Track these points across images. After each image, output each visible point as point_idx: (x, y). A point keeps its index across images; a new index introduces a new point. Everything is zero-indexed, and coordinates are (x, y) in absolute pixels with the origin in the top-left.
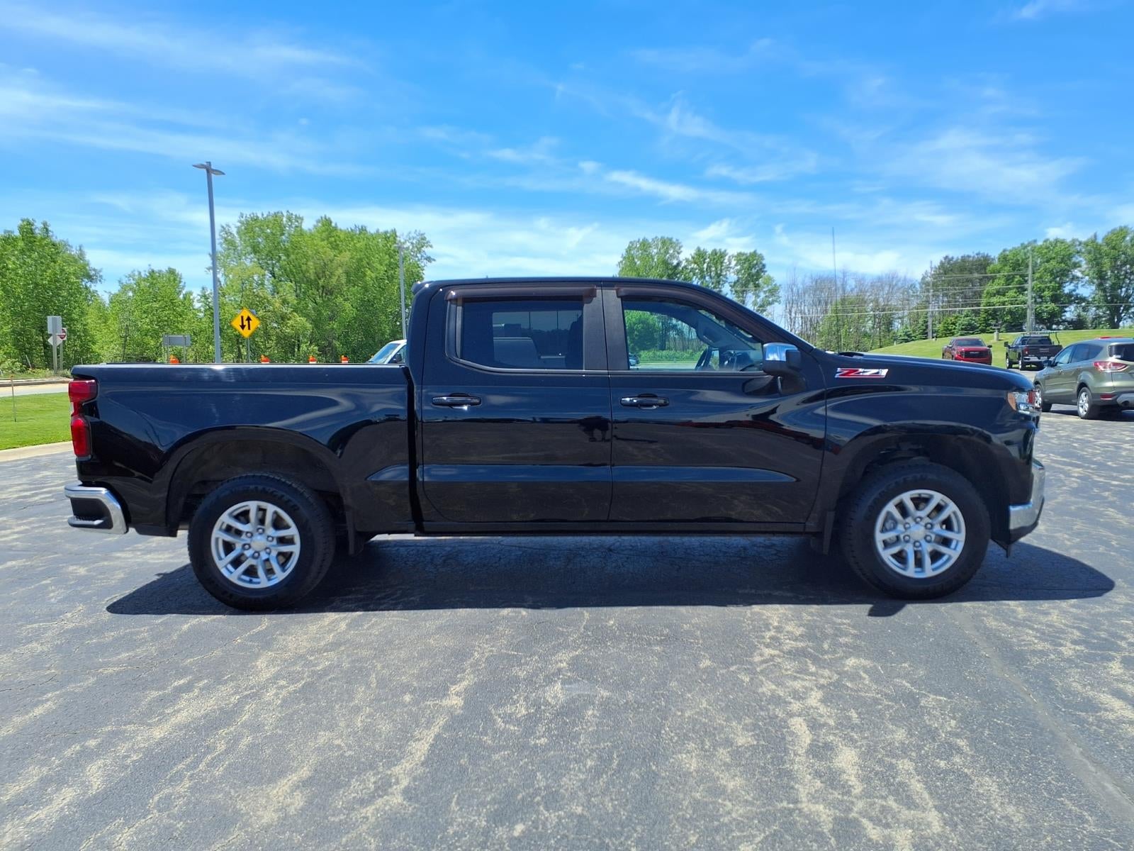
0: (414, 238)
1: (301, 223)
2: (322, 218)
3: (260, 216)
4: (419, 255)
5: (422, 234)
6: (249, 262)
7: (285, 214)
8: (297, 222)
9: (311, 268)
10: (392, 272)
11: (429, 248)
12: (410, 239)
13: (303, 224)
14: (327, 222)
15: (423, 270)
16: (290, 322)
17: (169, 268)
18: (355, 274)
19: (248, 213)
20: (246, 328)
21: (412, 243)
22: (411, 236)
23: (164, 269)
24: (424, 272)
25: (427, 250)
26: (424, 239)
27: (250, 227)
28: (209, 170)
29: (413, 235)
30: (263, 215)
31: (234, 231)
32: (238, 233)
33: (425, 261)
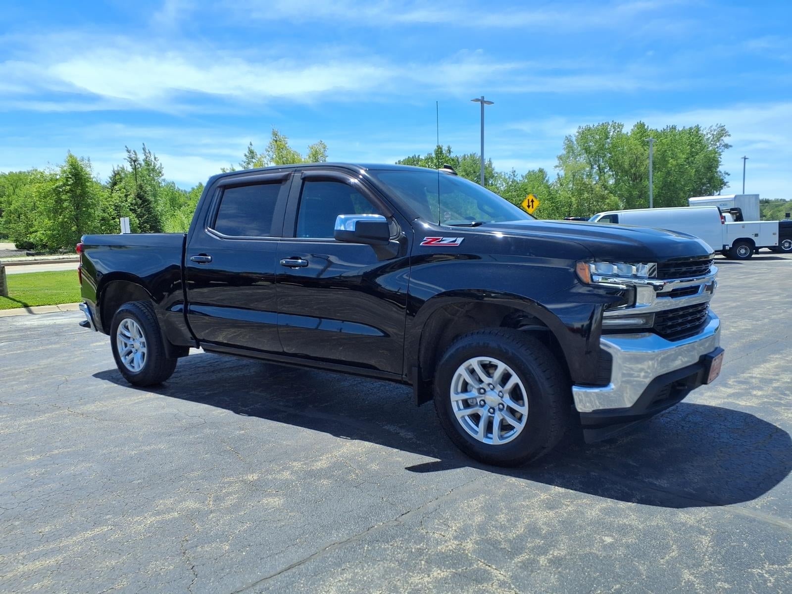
0: (715, 130)
1: (622, 128)
2: (638, 123)
3: (591, 126)
4: (718, 144)
5: (722, 127)
6: (583, 159)
7: (611, 123)
8: (619, 128)
9: (626, 162)
10: (693, 159)
11: (727, 137)
12: (711, 132)
13: (623, 130)
14: (641, 127)
15: (720, 155)
16: (607, 201)
17: (540, 169)
18: (660, 162)
19: (584, 125)
20: (531, 207)
21: (713, 135)
22: (712, 129)
23: (536, 169)
24: (721, 156)
25: (726, 140)
26: (724, 130)
27: (585, 135)
28: (483, 101)
29: (714, 127)
30: (594, 126)
31: (574, 139)
32: (576, 140)
33: (723, 148)
